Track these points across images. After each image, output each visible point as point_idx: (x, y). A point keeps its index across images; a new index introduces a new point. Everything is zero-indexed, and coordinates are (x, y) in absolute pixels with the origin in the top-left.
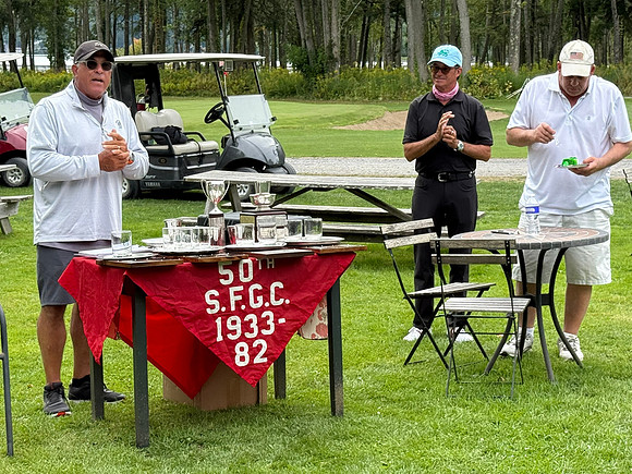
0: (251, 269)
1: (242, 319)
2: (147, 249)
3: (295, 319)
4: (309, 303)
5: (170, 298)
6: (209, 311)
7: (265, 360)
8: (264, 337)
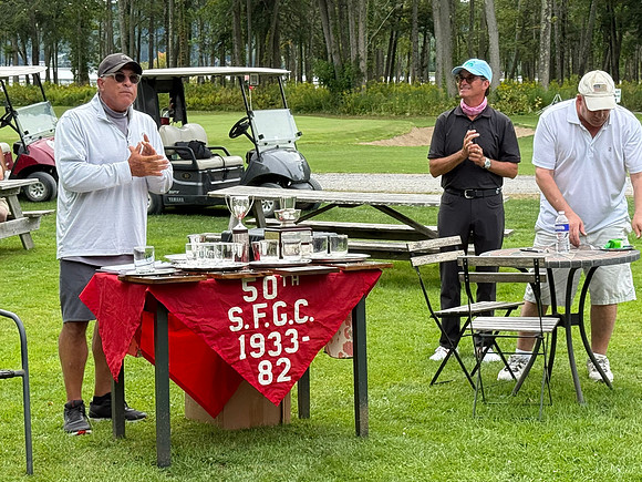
0: (275, 286)
1: (266, 336)
2: (170, 265)
3: (320, 337)
4: (333, 321)
5: (194, 315)
6: (232, 328)
7: (289, 379)
8: (288, 356)
